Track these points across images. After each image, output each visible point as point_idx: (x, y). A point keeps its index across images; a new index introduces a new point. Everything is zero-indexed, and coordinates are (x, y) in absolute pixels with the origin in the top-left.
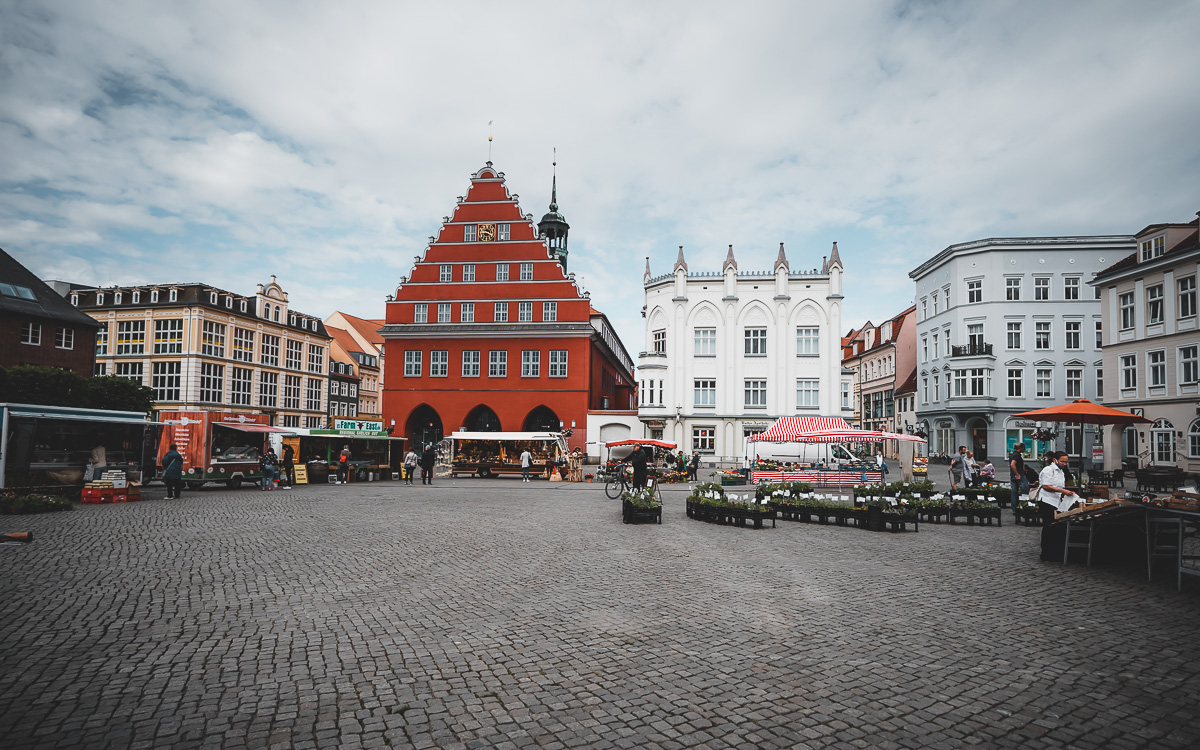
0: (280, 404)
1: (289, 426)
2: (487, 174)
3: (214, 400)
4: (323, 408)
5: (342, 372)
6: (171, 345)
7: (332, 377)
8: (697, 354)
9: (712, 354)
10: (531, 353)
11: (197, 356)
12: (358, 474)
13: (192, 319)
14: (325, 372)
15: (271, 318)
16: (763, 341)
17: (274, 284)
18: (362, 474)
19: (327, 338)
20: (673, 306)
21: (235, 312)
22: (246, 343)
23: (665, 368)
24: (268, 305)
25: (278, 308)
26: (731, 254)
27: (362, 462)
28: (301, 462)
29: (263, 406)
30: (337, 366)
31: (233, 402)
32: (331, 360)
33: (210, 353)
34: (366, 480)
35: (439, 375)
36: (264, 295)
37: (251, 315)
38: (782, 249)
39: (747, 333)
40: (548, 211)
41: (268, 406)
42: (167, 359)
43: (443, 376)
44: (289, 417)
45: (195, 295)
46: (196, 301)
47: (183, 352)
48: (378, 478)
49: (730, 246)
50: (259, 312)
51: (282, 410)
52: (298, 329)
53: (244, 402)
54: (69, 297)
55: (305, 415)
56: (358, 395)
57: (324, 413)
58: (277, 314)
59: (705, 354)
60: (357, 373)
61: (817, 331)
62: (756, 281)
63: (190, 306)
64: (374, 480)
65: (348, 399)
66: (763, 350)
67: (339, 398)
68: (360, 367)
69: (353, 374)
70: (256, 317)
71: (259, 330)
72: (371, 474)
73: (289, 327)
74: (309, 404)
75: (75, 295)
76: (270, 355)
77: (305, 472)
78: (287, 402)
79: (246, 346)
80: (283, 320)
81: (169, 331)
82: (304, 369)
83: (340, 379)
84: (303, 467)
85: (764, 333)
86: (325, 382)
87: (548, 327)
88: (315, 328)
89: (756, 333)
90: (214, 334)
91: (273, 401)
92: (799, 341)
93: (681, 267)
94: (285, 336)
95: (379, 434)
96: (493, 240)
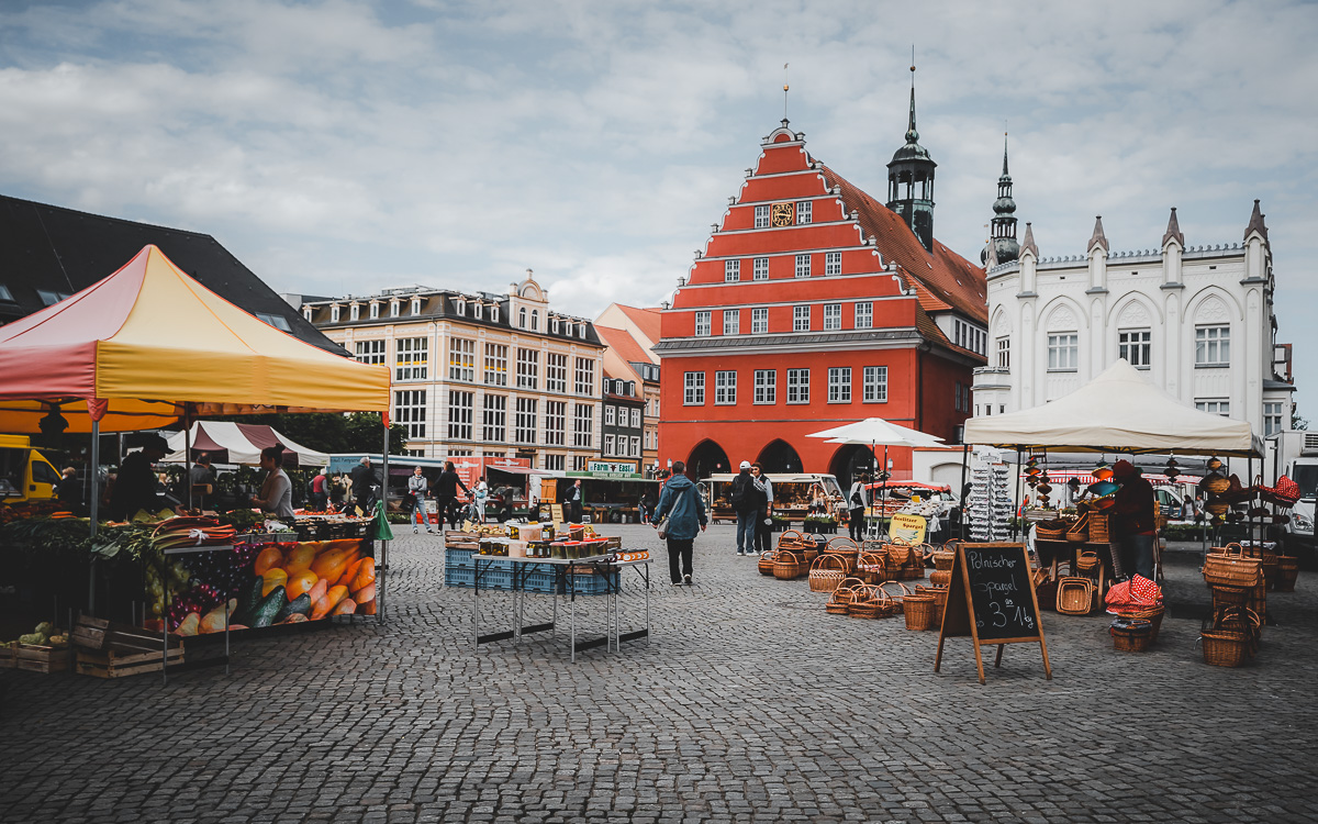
0: (540, 440)
1: (552, 468)
2: (782, 138)
3: (463, 436)
4: (596, 444)
5: (620, 392)
6: (415, 369)
7: (606, 401)
8: (1052, 369)
9: (1073, 368)
10: (840, 371)
11: (445, 383)
12: (611, 516)
13: (438, 335)
14: (597, 394)
15: (528, 327)
16: (1147, 348)
17: (531, 281)
18: (615, 516)
19: (599, 346)
20: (1018, 304)
21: (486, 322)
22: (499, 361)
23: (1008, 388)
24: (523, 310)
25: (535, 312)
26: (1099, 228)
27: (617, 505)
28: (557, 502)
29: (520, 443)
30: (613, 384)
31: (485, 438)
32: (606, 375)
33: (458, 378)
34: (619, 521)
35: (726, 402)
36: (518, 296)
37: (504, 324)
38: (1174, 217)
39: (1123, 337)
40: (903, 143)
41: (525, 442)
42: (410, 385)
43: (732, 403)
44: (552, 456)
45: (442, 306)
46: (442, 314)
47: (429, 378)
48: (631, 520)
49: (1099, 218)
50: (514, 322)
51: (543, 448)
52: (561, 337)
53: (497, 439)
54: (301, 311)
55: (572, 453)
56: (642, 424)
57: (597, 451)
58: (534, 321)
59: (1063, 368)
60: (640, 394)
61: (1228, 330)
62: (1136, 263)
63: (435, 320)
64: (627, 522)
65: (629, 431)
66: (1146, 360)
67: (616, 430)
68: (644, 384)
69: (636, 395)
70: (510, 328)
71: (514, 343)
72: (624, 516)
73: (550, 336)
74: (578, 439)
75: (308, 310)
76: (527, 376)
77: (561, 512)
78: (549, 437)
79: (499, 366)
80: (542, 328)
81: (412, 352)
82: (570, 390)
83: (618, 403)
84: (559, 506)
85: (1147, 336)
86: (597, 408)
87: (861, 337)
88: (583, 335)
89: (1135, 337)
90: (462, 353)
91: (532, 436)
92: (1200, 346)
93: (1028, 251)
94: (545, 348)
95: (632, 476)
96: (790, 224)
